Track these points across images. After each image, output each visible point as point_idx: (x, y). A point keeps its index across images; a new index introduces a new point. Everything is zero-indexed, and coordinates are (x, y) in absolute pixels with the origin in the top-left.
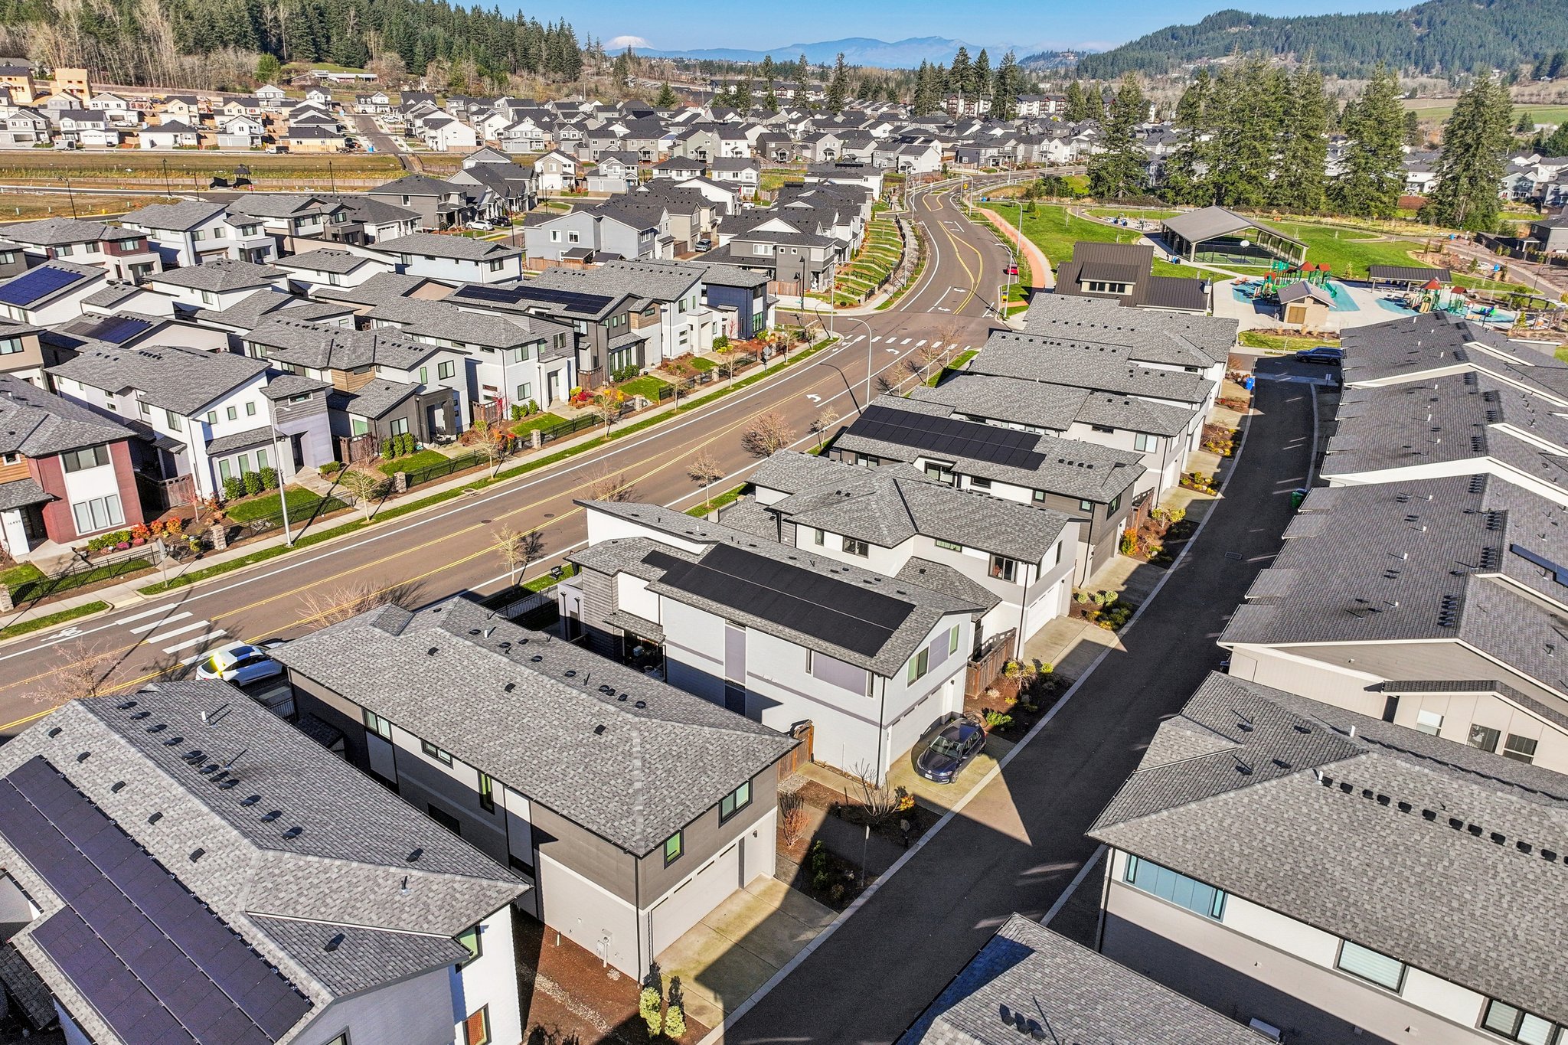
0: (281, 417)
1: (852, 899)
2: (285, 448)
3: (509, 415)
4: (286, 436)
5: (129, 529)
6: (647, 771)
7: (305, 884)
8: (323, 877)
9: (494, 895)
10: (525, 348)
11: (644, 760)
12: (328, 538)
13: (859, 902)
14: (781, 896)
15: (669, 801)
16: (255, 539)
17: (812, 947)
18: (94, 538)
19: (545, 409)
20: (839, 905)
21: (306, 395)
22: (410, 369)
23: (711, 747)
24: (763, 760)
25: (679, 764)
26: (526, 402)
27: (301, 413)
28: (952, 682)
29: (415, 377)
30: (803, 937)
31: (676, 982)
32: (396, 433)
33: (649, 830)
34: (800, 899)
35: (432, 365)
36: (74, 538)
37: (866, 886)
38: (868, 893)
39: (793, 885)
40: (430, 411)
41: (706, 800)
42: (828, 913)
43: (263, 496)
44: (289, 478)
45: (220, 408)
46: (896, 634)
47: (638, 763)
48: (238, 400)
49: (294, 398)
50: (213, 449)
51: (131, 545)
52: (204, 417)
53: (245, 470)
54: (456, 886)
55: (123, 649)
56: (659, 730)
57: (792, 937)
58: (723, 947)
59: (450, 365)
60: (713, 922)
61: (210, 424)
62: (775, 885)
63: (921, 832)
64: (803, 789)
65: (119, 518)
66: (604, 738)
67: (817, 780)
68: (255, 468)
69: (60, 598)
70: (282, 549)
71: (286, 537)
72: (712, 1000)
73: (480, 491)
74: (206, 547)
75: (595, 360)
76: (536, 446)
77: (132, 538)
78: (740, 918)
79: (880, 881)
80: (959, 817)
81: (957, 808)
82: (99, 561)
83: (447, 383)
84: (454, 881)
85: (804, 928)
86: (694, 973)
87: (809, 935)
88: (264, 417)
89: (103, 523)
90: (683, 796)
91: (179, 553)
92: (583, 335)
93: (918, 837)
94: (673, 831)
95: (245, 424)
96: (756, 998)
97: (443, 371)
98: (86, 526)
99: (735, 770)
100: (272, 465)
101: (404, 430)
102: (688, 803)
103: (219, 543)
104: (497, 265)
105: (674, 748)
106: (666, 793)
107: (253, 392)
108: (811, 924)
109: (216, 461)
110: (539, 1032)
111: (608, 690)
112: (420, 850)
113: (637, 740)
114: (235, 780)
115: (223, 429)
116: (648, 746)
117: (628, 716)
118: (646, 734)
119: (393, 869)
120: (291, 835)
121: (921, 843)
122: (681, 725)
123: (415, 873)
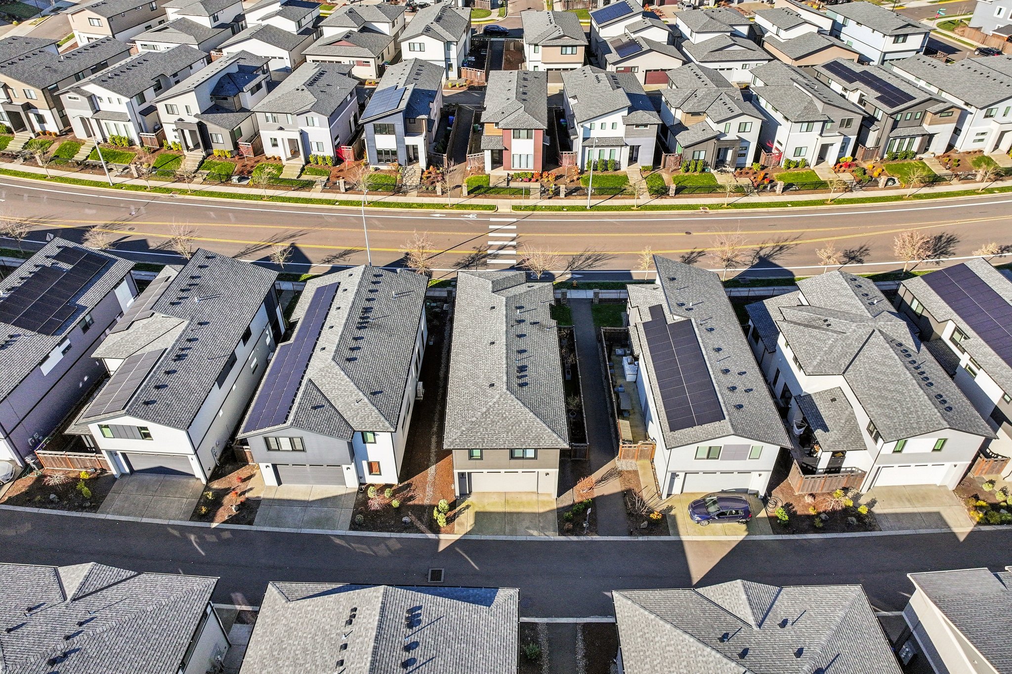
0: (627, 134)
1: (572, 535)
2: (626, 151)
3: (783, 164)
4: (627, 145)
5: (533, 172)
6: (484, 415)
7: (333, 380)
9: (381, 425)
10: (811, 124)
11: (488, 410)
12: (608, 210)
13: (574, 538)
14: (548, 509)
15: (479, 434)
16: (580, 197)
17: (529, 538)
18: (517, 172)
19: (812, 167)
20: (562, 532)
21: (646, 125)
22: (718, 122)
23: (523, 423)
25: (501, 421)
26: (799, 159)
27: (641, 134)
28: (760, 475)
29: (721, 127)
30: (531, 532)
31: (468, 507)
32: (696, 158)
33: (458, 440)
34: (554, 517)
35: (735, 123)
36: (510, 169)
37: (587, 534)
38: (583, 538)
39: (558, 509)
40: (726, 150)
41: (494, 445)
42: (554, 531)
43: (605, 173)
44: (624, 167)
45: (597, 123)
46: (697, 428)
47: (484, 410)
48: (608, 120)
49: (637, 126)
50: (586, 143)
51: (530, 180)
52: (588, 125)
53: (602, 158)
54: (373, 413)
56: (510, 401)
57: (528, 528)
58: (500, 509)
59: (749, 125)
60: (508, 497)
61: (590, 129)
62: (552, 502)
63: (650, 533)
64: (628, 472)
65: (531, 166)
66: (490, 391)
67: (640, 473)
68: (607, 158)
69: (486, 197)
70: (584, 208)
71: (588, 202)
72: (469, 524)
73: (711, 212)
74: (557, 193)
75: (879, 140)
76: (777, 192)
77: (533, 177)
78: (521, 503)
79: (596, 538)
80: (680, 543)
81: (684, 538)
82: (513, 184)
83: (743, 136)
84: (374, 411)
85: (536, 528)
86: (477, 509)
87: (535, 533)
88: (620, 131)
89: (523, 166)
90: (487, 436)
91: (544, 192)
92: (878, 121)
93: (643, 535)
94: (466, 447)
95: (608, 133)
96: (483, 537)
97: (742, 128)
98: (516, 166)
99: (522, 440)
100: (617, 159)
101: (702, 157)
102: (485, 440)
103: (562, 195)
104: (901, 39)
105: (507, 413)
106: (481, 430)
107: (618, 118)
108: (543, 529)
109: (587, 149)
110: (409, 485)
111: (522, 369)
112: (381, 392)
113: (495, 400)
114: (365, 327)
115: (596, 133)
116: (497, 405)
117: (505, 387)
118: (502, 400)
119: (361, 393)
120: (349, 360)
121: (641, 539)
122: (522, 405)
123: (366, 400)
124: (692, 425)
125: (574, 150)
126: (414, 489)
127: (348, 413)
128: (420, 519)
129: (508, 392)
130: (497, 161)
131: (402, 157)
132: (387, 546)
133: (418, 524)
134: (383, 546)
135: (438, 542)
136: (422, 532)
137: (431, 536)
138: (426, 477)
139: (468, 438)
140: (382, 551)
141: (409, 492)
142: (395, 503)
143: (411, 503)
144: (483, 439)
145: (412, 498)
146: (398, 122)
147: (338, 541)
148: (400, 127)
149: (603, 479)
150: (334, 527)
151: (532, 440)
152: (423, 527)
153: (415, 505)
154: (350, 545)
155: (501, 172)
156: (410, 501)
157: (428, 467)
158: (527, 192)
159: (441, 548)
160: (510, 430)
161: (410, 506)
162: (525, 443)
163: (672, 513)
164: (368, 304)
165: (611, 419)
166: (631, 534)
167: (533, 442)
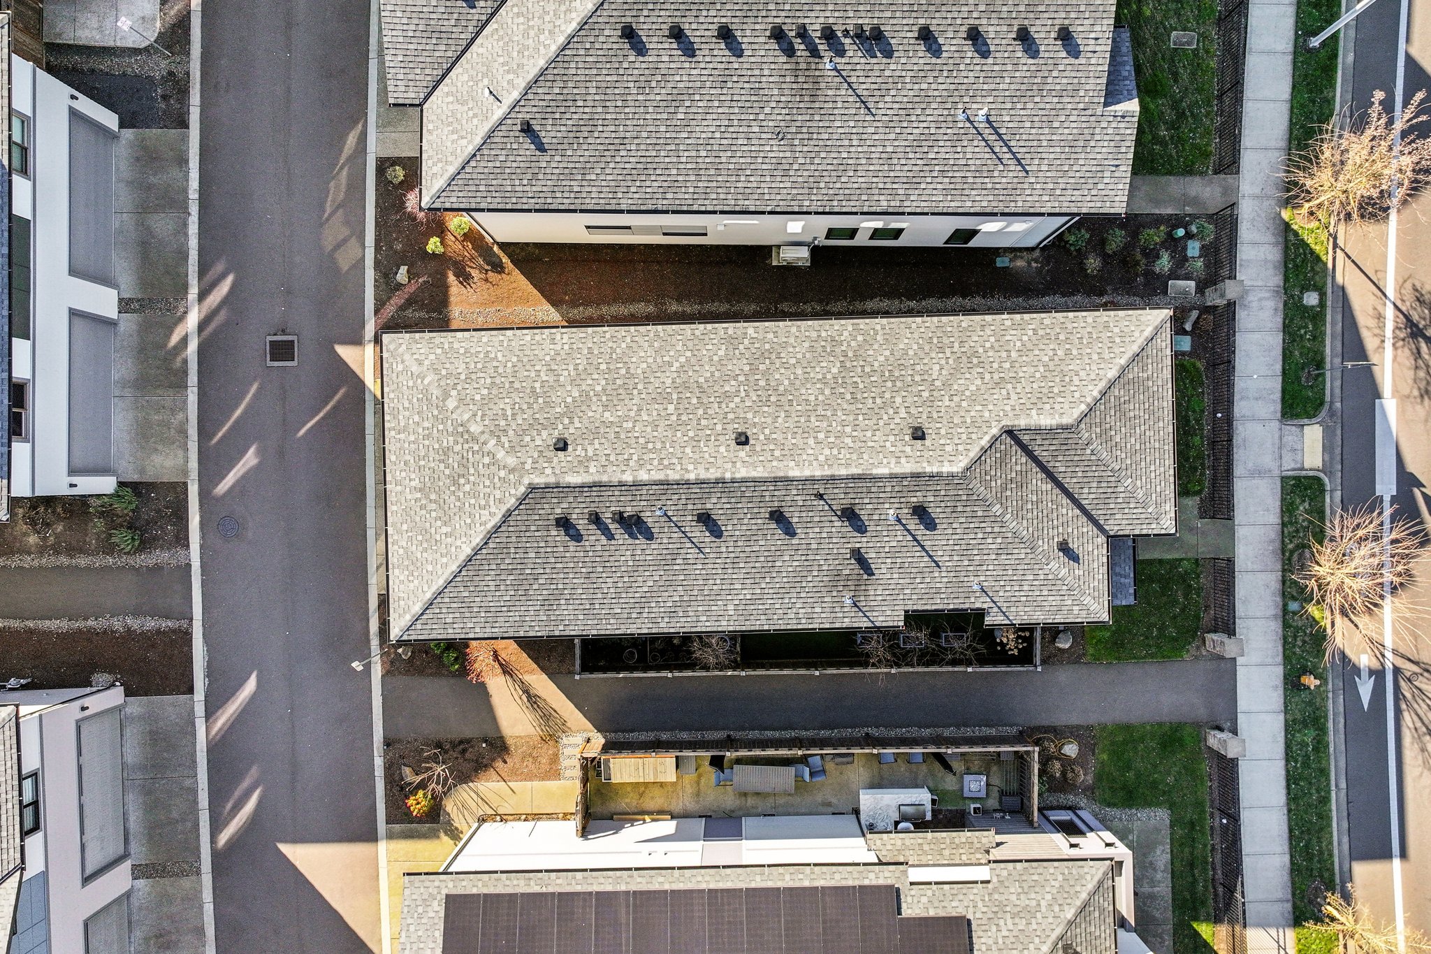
6: (460, 429)
8: (548, 26)
9: (435, 170)
11: (475, 439)
15: (416, 418)
23: (445, 530)
24: (396, 571)
25: (447, 471)
38: (377, 642)
41: (393, 458)
54: (464, 142)
56: (498, 494)
63: (391, 783)
66: (547, 438)
79: (377, 671)
80: (372, 835)
81: (382, 846)
90: (412, 438)
93: (388, 768)
99: (405, 527)
102: (402, 436)
105: (467, 488)
106: (426, 424)
110: (498, 267)
111: (634, 525)
112: (541, 148)
113: (500, 455)
114: (790, 51)
116: (487, 460)
117: (539, 480)
118: (502, 473)
119: (516, 95)
120: (629, 34)
121: (379, 762)
122: (489, 526)
123: (499, 112)
126: (486, 280)
127: (466, 77)
128: (410, 302)
129: (522, 489)
132: (345, 241)
133: (397, 300)
134: (345, 232)
135: (357, 341)
136: (376, 312)
137: (370, 329)
138: (526, 300)
139: (406, 392)
140: (334, 231)
141: (481, 269)
143: (451, 278)
144: (405, 429)
145: (464, 277)
147: (351, 140)
149: (532, 699)
150: (382, 126)
151: (406, 549)
152: (390, 309)
153: (446, 287)
154: (342, 168)
156: (457, 276)
157: (554, 304)
159: (344, 352)
160: (427, 497)
161: (445, 276)
162: (399, 532)
163: (445, 839)
165: (720, 735)
166: (388, 743)
167: (401, 551)
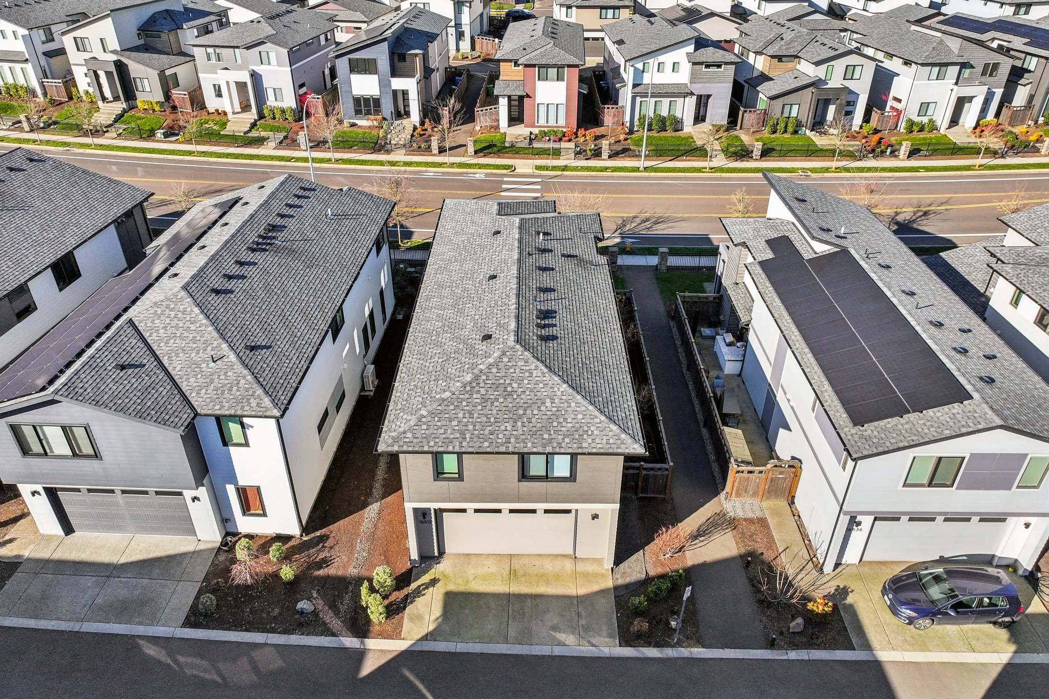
0: (694, 78)
1: (649, 644)
2: (691, 103)
3: (902, 127)
4: (692, 94)
5: (564, 130)
6: (468, 388)
7: (174, 323)
8: (188, 324)
9: (254, 404)
10: (944, 69)
11: (477, 378)
12: (670, 172)
13: (652, 652)
14: (596, 588)
15: (454, 423)
16: (629, 159)
17: (557, 651)
18: (542, 129)
19: (942, 131)
20: (627, 639)
21: (719, 66)
22: (817, 64)
23: (548, 404)
24: (584, 445)
25: (501, 400)
26: (925, 120)
27: (711, 79)
28: (1027, 525)
29: (820, 72)
30: (561, 636)
31: (434, 582)
32: (786, 114)
33: (409, 435)
34: (608, 605)
35: (840, 65)
36: (533, 126)
37: (679, 644)
38: (670, 653)
39: (616, 588)
40: (827, 102)
41: (486, 444)
42: (610, 636)
43: (663, 134)
44: (688, 127)
45: (653, 62)
46: (912, 417)
47: (468, 378)
48: (668, 58)
49: (707, 66)
50: (637, 90)
51: (560, 140)
52: (640, 66)
53: (658, 112)
55: (482, 193)
56: (521, 363)
57: (555, 628)
58: (500, 588)
59: (858, 69)
60: (516, 564)
61: (643, 71)
62: (603, 576)
63: (811, 643)
64: (750, 521)
65: (562, 122)
66: (482, 347)
67: (772, 522)
68: (664, 113)
69: (499, 157)
70: (637, 169)
71: (641, 163)
72: (433, 618)
73: (814, 175)
74: (597, 154)
75: (1031, 98)
76: (901, 157)
77: (564, 136)
78: (542, 577)
79: (699, 652)
80: (877, 667)
81: (884, 655)
83: (850, 84)
85: (573, 629)
86: (452, 587)
87: (569, 639)
88: (683, 76)
89: (552, 122)
90: (471, 427)
91: (579, 153)
92: (1030, 71)
93: (796, 646)
94: (426, 448)
95: (667, 78)
96: (461, 647)
97: (849, 71)
98: (542, 122)
99: (546, 436)
100: (678, 115)
101: (794, 114)
102: (468, 436)
103: (605, 155)
104: (1023, 10)
105: (514, 385)
106: (461, 415)
107: (681, 55)
108: (585, 631)
109: (638, 100)
110: (323, 539)
111: (547, 314)
112: (270, 347)
113: (491, 360)
114: (265, 250)
115: (651, 78)
116: (494, 370)
117: (512, 338)
118: (505, 360)
119: (224, 346)
120: (217, 292)
121: (793, 655)
122: (545, 370)
123: (232, 357)
124: (901, 412)
125: (620, 104)
126: (331, 548)
127: (192, 380)
128: (333, 606)
129: (518, 346)
130: (516, 118)
131: (387, 107)
132: (252, 661)
133: (328, 617)
134: (244, 663)
135: (360, 656)
136: (334, 635)
137: (350, 642)
138: (359, 523)
139: (431, 431)
140: (239, 673)
141: (320, 551)
142: (287, 572)
143: (321, 572)
144: (463, 433)
145: (325, 562)
146: (381, 54)
147: (151, 651)
148: (384, 63)
150: (153, 620)
151: (565, 436)
152: (335, 624)
153: (327, 578)
154: (176, 661)
155: (521, 131)
156: (320, 568)
158: (557, 153)
159: (369, 667)
160: (520, 417)
161: (319, 578)
162: (550, 441)
163: (850, 600)
164: (279, 221)
166: (772, 645)
167: (567, 440)
